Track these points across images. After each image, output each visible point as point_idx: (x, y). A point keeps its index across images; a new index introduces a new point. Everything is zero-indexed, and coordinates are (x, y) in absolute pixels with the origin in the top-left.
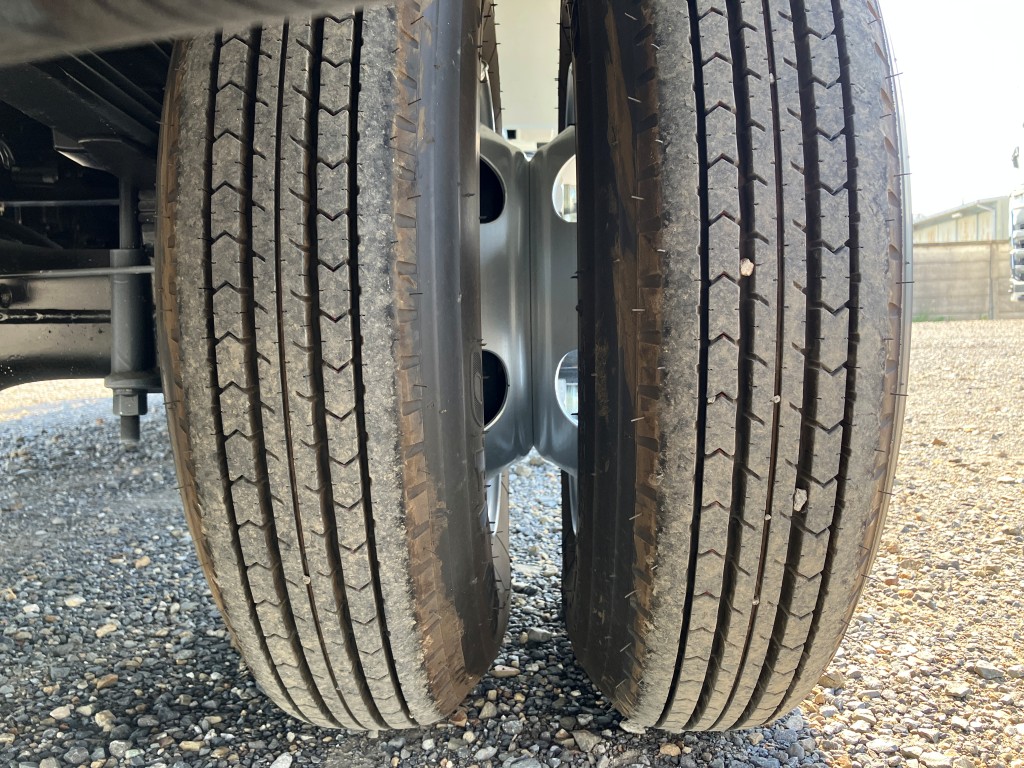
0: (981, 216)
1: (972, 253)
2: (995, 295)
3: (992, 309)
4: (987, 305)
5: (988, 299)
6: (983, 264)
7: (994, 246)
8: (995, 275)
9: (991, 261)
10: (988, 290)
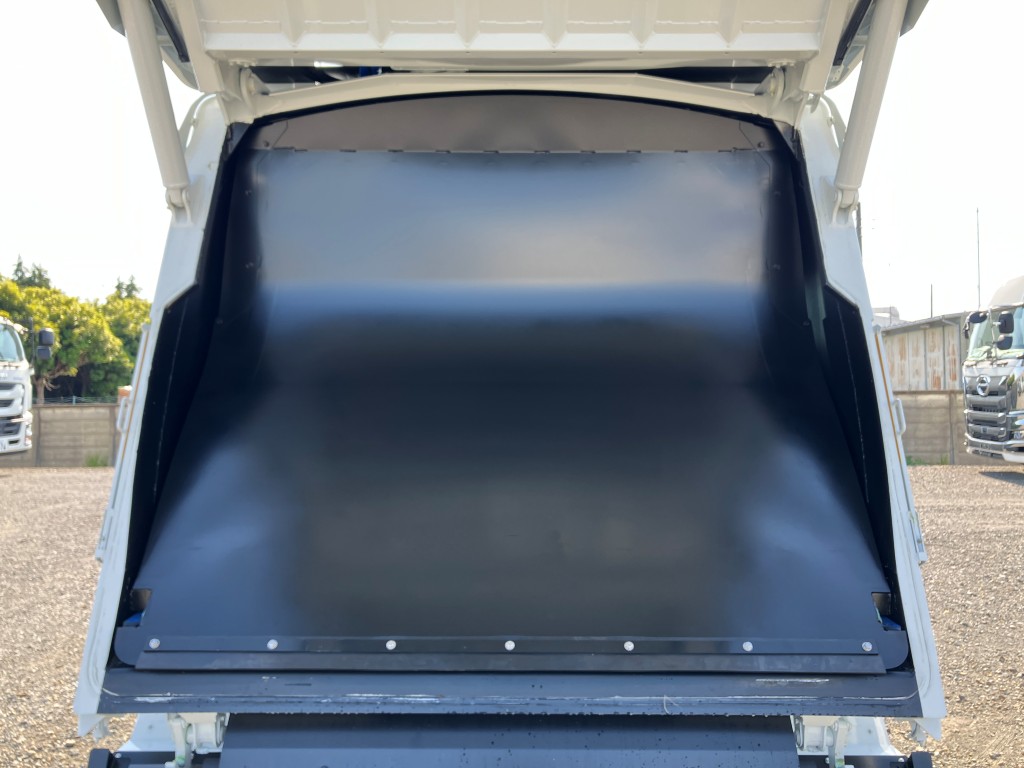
0: (947, 329)
1: (934, 401)
2: (955, 437)
3: (953, 449)
4: (949, 446)
5: (949, 440)
6: (944, 411)
7: (953, 395)
8: (954, 419)
9: (950, 407)
10: (949, 432)
